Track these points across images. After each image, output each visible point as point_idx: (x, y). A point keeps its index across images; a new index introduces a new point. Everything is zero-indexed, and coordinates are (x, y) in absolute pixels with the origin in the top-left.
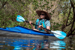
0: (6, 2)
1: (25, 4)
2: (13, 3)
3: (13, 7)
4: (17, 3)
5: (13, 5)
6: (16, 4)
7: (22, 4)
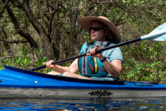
0: (120, 20)
1: (161, 19)
2: (134, 21)
3: (136, 30)
4: (144, 19)
5: (135, 25)
6: (142, 22)
7: (155, 20)
